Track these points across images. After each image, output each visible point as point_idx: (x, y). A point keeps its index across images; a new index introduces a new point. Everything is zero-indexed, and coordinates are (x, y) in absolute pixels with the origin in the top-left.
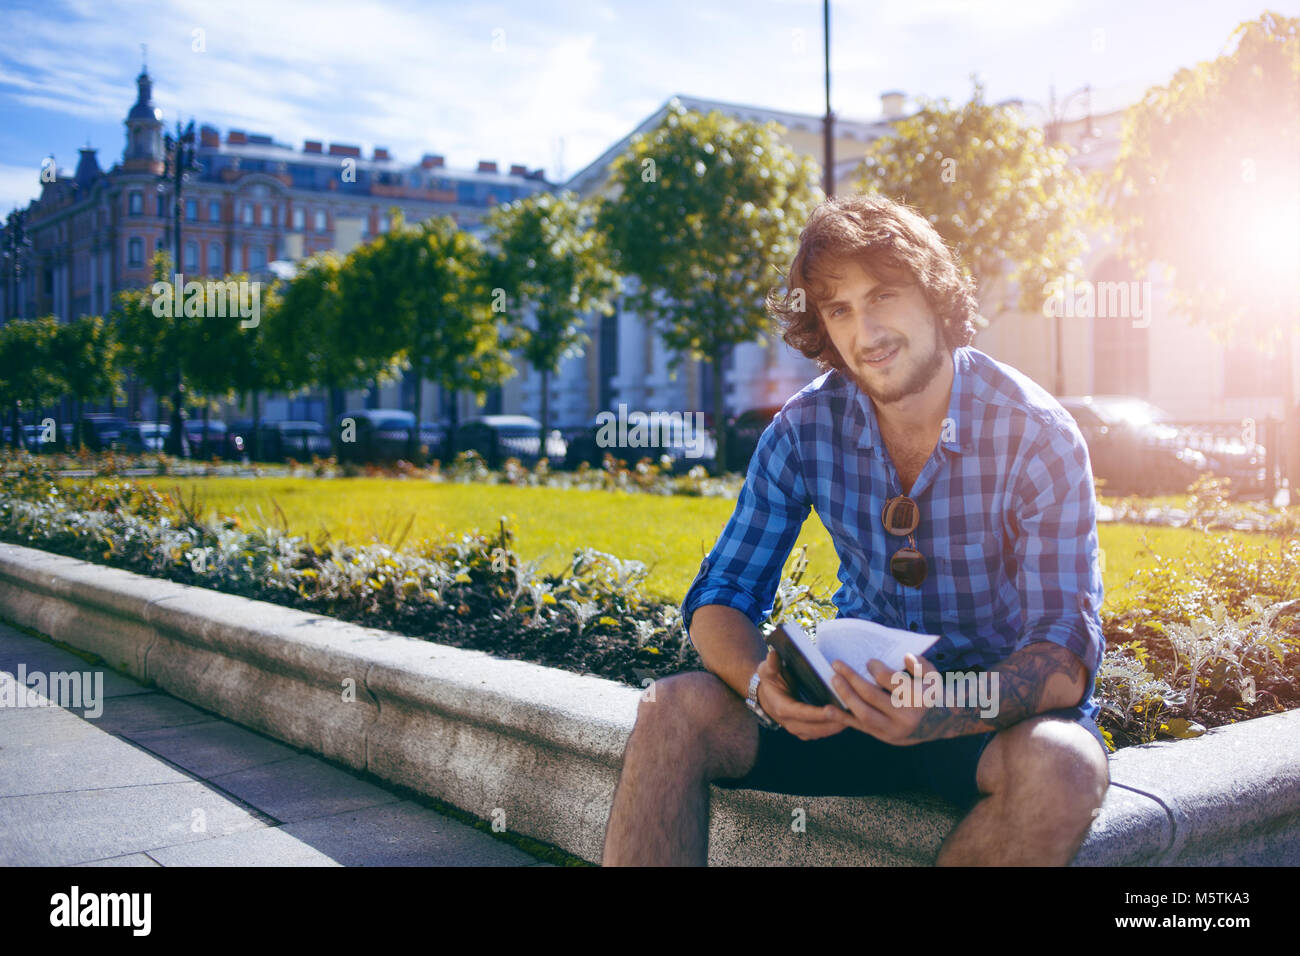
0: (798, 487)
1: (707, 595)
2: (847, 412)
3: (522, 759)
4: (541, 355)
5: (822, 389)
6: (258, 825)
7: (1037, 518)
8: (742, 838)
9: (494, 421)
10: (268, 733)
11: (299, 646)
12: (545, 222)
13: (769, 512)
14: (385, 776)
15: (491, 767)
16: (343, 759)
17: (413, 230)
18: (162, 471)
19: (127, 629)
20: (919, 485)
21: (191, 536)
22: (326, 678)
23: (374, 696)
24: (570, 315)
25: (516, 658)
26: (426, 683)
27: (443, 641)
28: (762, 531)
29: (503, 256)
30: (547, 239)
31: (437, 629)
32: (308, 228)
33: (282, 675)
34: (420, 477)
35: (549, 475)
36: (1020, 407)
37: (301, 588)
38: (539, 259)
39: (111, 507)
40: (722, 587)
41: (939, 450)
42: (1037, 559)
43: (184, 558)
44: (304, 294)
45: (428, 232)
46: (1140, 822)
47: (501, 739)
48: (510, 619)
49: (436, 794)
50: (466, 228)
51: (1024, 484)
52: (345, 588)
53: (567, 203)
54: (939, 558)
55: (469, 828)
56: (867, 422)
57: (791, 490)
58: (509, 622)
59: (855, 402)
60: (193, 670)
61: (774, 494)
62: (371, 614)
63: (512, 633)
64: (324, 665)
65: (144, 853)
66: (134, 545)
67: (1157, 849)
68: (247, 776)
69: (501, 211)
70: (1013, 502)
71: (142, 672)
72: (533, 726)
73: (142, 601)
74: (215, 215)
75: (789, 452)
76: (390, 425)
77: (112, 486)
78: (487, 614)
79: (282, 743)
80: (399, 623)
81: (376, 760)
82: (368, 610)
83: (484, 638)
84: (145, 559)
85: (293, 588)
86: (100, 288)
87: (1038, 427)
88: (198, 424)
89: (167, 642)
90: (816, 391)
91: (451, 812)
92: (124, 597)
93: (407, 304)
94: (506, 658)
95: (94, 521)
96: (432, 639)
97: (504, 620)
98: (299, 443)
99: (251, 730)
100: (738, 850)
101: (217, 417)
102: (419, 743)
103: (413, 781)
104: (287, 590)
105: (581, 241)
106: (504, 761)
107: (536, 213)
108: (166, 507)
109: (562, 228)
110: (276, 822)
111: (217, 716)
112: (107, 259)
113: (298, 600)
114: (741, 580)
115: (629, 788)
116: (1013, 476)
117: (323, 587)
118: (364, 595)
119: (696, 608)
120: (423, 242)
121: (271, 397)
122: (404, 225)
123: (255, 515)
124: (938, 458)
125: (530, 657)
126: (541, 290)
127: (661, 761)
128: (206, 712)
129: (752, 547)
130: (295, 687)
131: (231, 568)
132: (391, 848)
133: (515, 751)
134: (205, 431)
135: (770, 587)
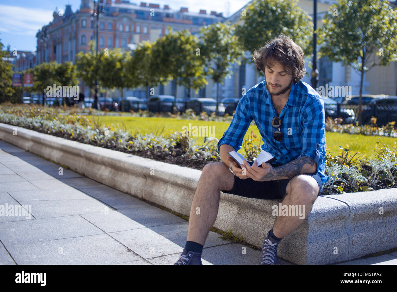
0: (248, 113)
1: (223, 142)
2: (263, 94)
3: (184, 193)
4: (217, 78)
5: (257, 88)
6: (111, 210)
7: (307, 123)
8: (239, 213)
9: (202, 100)
10: (116, 188)
11: (125, 163)
12: (219, 32)
13: (240, 120)
14: (148, 199)
15: (176, 196)
16: (136, 195)
17: (175, 34)
18: (90, 113)
19: (77, 159)
20: (281, 114)
21: (97, 132)
22: (132, 172)
23: (145, 177)
24: (227, 64)
25: (187, 167)
26: (159, 172)
27: (167, 162)
28: (239, 125)
29: (205, 44)
30: (220, 38)
31: (166, 159)
32: (141, 33)
33: (121, 171)
34: (174, 117)
35: (215, 118)
36: (306, 94)
37: (128, 147)
38: (217, 45)
39: (73, 123)
40: (227, 140)
41: (287, 105)
42: (306, 134)
43: (94, 138)
44: (139, 55)
45: (180, 35)
46: (339, 209)
47: (179, 188)
48: (187, 156)
49: (161, 204)
50: (193, 34)
51: (305, 114)
52: (141, 147)
53: (226, 26)
54: (285, 133)
55: (169, 213)
56: (268, 97)
57: (246, 114)
58: (186, 157)
59: (265, 91)
60: (95, 170)
61: (242, 115)
62: (147, 155)
63: (186, 160)
64: (132, 168)
65: (79, 215)
66: (79, 135)
67: (345, 216)
68: (108, 199)
69: (204, 28)
70: (302, 118)
71: (81, 171)
72: (187, 183)
73: (81, 150)
74: (110, 27)
75: (246, 104)
76: (167, 100)
77: (73, 117)
78: (181, 155)
79: (120, 191)
80: (155, 157)
81: (145, 195)
82: (147, 154)
83: (178, 161)
84: (83, 138)
85: (126, 147)
86: (72, 52)
87: (310, 99)
88: (102, 99)
89: (88, 162)
90: (255, 88)
91: (165, 209)
92: (76, 149)
93: (173, 60)
94: (184, 166)
95: (67, 127)
96: (164, 162)
97: (185, 156)
98: (136, 106)
99: (111, 187)
100: (237, 216)
101: (109, 97)
102: (157, 190)
103: (155, 201)
104: (124, 148)
105: (231, 39)
106: (179, 194)
107: (216, 29)
108: (90, 124)
109: (224, 35)
110: (116, 210)
111: (102, 184)
112: (74, 42)
113: (127, 151)
114: (233, 138)
115: (198, 190)
116: (302, 111)
117: (134, 147)
118: (145, 149)
119: (221, 145)
120: (179, 38)
121: (128, 90)
122: (172, 32)
123: (117, 127)
124: (286, 107)
125: (190, 166)
126: (218, 56)
127: (207, 184)
128: (99, 182)
129: (236, 129)
130: (124, 175)
131: (108, 142)
132: (146, 217)
133: (182, 191)
134: (105, 101)
135: (241, 140)
